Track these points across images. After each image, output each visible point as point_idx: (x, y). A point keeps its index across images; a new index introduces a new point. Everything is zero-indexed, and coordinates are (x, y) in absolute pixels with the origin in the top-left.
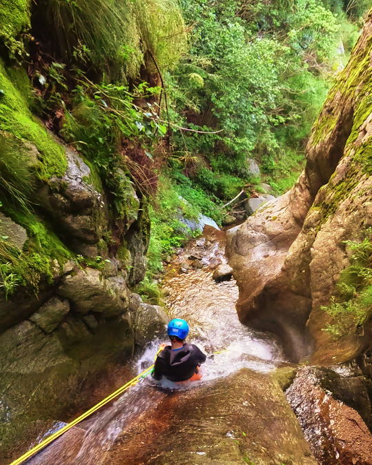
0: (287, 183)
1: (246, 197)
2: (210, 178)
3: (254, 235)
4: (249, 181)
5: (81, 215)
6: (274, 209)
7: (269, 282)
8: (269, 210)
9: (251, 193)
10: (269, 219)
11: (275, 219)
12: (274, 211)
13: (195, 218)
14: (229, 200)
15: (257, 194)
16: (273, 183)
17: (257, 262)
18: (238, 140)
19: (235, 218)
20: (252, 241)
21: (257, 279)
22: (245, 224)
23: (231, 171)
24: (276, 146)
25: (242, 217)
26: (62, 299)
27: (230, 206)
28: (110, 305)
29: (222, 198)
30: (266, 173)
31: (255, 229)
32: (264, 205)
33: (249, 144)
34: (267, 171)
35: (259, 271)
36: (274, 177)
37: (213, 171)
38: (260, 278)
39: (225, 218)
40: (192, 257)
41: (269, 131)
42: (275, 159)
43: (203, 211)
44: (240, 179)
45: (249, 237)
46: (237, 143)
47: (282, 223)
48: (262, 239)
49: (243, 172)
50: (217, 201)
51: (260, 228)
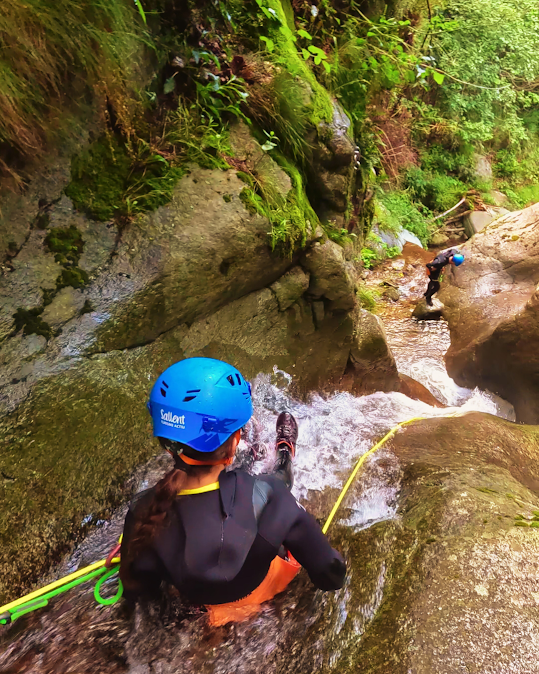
0: (533, 193)
1: (469, 208)
2: (418, 178)
3: (481, 259)
4: (475, 186)
5: (337, 173)
6: (514, 226)
7: (504, 325)
8: (507, 226)
9: (476, 203)
10: (506, 238)
11: (515, 239)
12: (515, 227)
13: (393, 230)
14: (441, 211)
15: (484, 206)
16: (511, 192)
17: (482, 298)
18: (469, 125)
19: (447, 238)
20: (477, 268)
21: (481, 322)
22: (468, 243)
23: (448, 170)
24: (524, 136)
25: (457, 237)
26: (306, 270)
27: (442, 221)
28: (345, 293)
29: (431, 207)
30: (501, 177)
31: (484, 252)
32: (501, 219)
33: (485, 130)
34: (502, 174)
35: (485, 311)
36: (513, 183)
37: (423, 168)
38: (485, 321)
39: (433, 236)
40: (385, 284)
41: (515, 115)
42: (517, 157)
43: (404, 223)
44: (461, 183)
45: (473, 261)
46: (467, 129)
47: (526, 246)
48: (493, 267)
49: (466, 172)
50: (425, 211)
51: (493, 251)
